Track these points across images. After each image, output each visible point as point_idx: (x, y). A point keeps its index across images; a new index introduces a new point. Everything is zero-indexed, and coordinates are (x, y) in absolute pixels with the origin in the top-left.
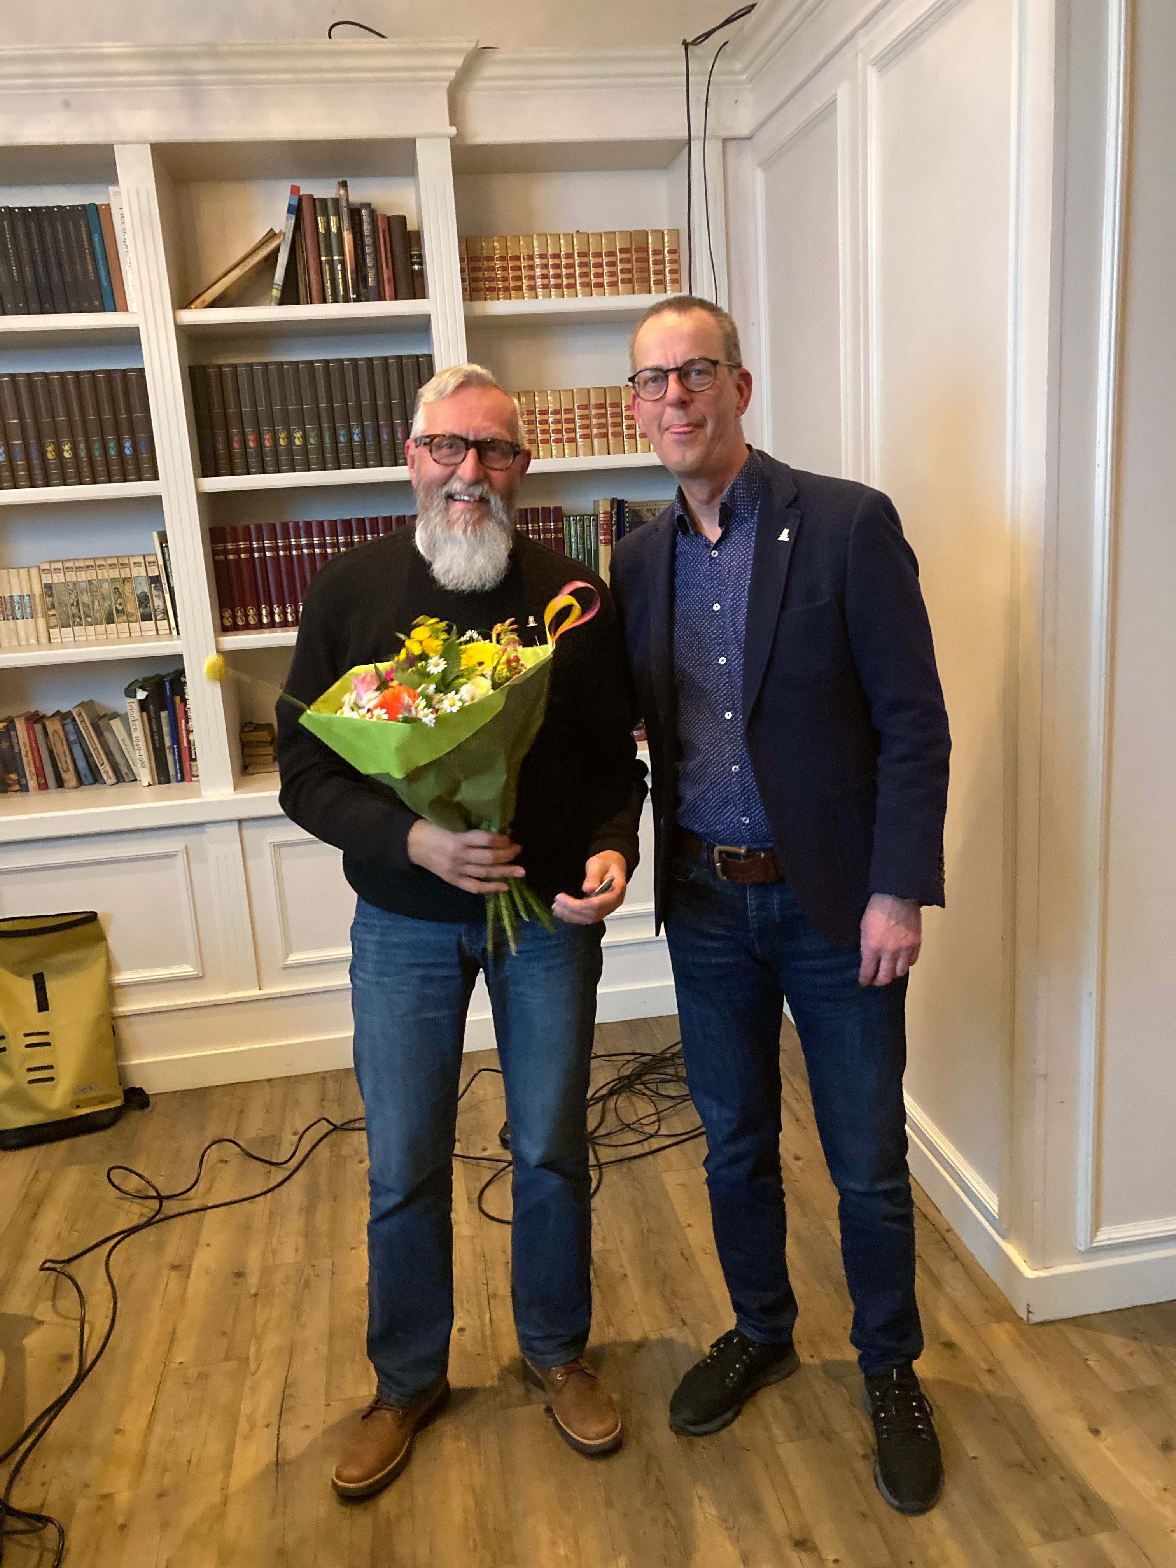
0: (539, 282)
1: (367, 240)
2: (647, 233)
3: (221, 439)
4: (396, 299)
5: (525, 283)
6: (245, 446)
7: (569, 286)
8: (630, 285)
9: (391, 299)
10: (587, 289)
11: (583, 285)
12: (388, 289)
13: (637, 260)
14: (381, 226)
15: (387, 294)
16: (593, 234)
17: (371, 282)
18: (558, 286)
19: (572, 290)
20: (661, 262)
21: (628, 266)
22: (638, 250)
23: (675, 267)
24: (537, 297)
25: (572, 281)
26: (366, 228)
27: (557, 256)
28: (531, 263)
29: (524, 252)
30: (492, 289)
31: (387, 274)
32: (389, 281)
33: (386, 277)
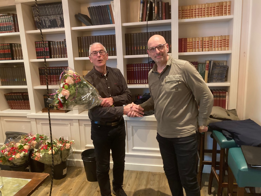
0: (197, 14)
1: (160, 8)
2: (223, 2)
3: (130, 48)
4: (166, 19)
5: (194, 15)
6: (134, 49)
7: (203, 15)
8: (218, 14)
9: (164, 19)
10: (208, 16)
11: (207, 15)
12: (164, 17)
13: (220, 9)
14: (164, 5)
15: (164, 18)
16: (210, 3)
17: (160, 16)
18: (201, 15)
19: (204, 16)
20: (226, 9)
21: (218, 10)
22: (221, 6)
23: (229, 9)
24: (196, 18)
25: (204, 14)
26: (160, 5)
27: (201, 9)
28: (196, 10)
29: (194, 8)
30: (186, 17)
31: (164, 14)
32: (164, 16)
33: (164, 15)
